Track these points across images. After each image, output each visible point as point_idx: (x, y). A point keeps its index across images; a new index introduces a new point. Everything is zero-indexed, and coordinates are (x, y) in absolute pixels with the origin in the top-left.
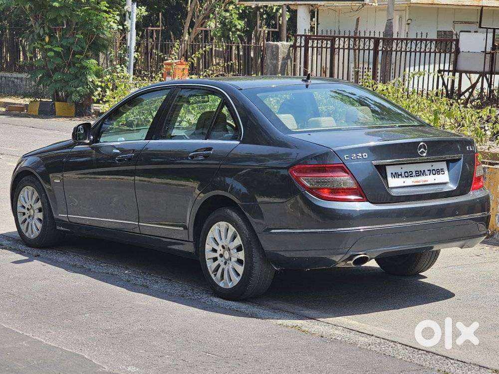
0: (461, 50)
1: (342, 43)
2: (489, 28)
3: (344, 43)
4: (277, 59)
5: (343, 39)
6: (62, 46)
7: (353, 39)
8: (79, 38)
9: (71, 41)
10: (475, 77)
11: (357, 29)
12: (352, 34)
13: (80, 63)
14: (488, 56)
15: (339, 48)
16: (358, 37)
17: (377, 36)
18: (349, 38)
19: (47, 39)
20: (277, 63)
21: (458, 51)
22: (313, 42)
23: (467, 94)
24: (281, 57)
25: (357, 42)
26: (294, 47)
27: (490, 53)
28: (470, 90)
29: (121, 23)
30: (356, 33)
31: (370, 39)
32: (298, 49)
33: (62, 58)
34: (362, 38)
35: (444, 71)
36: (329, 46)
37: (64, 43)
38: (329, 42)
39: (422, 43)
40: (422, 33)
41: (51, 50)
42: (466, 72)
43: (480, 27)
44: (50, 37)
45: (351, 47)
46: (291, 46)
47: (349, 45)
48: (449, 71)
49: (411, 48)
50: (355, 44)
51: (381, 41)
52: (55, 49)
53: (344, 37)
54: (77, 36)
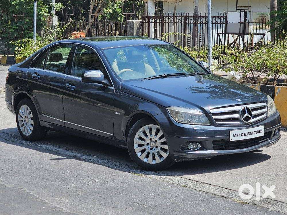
0: (228, 22)
1: (167, 20)
2: (242, 10)
3: (168, 19)
4: (133, 29)
5: (168, 18)
6: (18, 26)
7: (173, 18)
8: (27, 21)
9: (23, 23)
10: (236, 36)
11: (175, 12)
12: (172, 15)
13: (28, 35)
14: (242, 25)
15: (166, 23)
16: (175, 16)
17: (185, 15)
18: (171, 17)
19: (10, 22)
20: (133, 32)
21: (226, 23)
22: (152, 20)
23: (232, 46)
24: (135, 28)
25: (175, 19)
26: (142, 22)
27: (243, 23)
28: (234, 44)
29: (49, 12)
30: (174, 14)
31: (182, 17)
32: (145, 24)
33: (18, 32)
34: (178, 16)
35: (220, 33)
36: (160, 21)
37: (19, 24)
38: (160, 19)
39: (214, 19)
40: (201, 13)
41: (12, 28)
42: (232, 34)
43: (237, 9)
44: (11, 21)
45: (172, 22)
46: (141, 22)
47: (171, 21)
48: (222, 33)
49: (203, 22)
50: (174, 20)
51: (187, 18)
52: (14, 28)
53: (168, 17)
54: (26, 20)
